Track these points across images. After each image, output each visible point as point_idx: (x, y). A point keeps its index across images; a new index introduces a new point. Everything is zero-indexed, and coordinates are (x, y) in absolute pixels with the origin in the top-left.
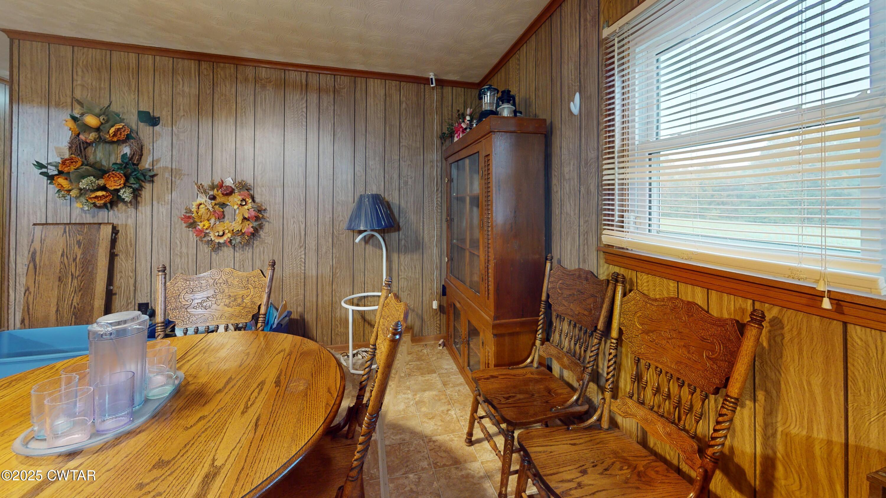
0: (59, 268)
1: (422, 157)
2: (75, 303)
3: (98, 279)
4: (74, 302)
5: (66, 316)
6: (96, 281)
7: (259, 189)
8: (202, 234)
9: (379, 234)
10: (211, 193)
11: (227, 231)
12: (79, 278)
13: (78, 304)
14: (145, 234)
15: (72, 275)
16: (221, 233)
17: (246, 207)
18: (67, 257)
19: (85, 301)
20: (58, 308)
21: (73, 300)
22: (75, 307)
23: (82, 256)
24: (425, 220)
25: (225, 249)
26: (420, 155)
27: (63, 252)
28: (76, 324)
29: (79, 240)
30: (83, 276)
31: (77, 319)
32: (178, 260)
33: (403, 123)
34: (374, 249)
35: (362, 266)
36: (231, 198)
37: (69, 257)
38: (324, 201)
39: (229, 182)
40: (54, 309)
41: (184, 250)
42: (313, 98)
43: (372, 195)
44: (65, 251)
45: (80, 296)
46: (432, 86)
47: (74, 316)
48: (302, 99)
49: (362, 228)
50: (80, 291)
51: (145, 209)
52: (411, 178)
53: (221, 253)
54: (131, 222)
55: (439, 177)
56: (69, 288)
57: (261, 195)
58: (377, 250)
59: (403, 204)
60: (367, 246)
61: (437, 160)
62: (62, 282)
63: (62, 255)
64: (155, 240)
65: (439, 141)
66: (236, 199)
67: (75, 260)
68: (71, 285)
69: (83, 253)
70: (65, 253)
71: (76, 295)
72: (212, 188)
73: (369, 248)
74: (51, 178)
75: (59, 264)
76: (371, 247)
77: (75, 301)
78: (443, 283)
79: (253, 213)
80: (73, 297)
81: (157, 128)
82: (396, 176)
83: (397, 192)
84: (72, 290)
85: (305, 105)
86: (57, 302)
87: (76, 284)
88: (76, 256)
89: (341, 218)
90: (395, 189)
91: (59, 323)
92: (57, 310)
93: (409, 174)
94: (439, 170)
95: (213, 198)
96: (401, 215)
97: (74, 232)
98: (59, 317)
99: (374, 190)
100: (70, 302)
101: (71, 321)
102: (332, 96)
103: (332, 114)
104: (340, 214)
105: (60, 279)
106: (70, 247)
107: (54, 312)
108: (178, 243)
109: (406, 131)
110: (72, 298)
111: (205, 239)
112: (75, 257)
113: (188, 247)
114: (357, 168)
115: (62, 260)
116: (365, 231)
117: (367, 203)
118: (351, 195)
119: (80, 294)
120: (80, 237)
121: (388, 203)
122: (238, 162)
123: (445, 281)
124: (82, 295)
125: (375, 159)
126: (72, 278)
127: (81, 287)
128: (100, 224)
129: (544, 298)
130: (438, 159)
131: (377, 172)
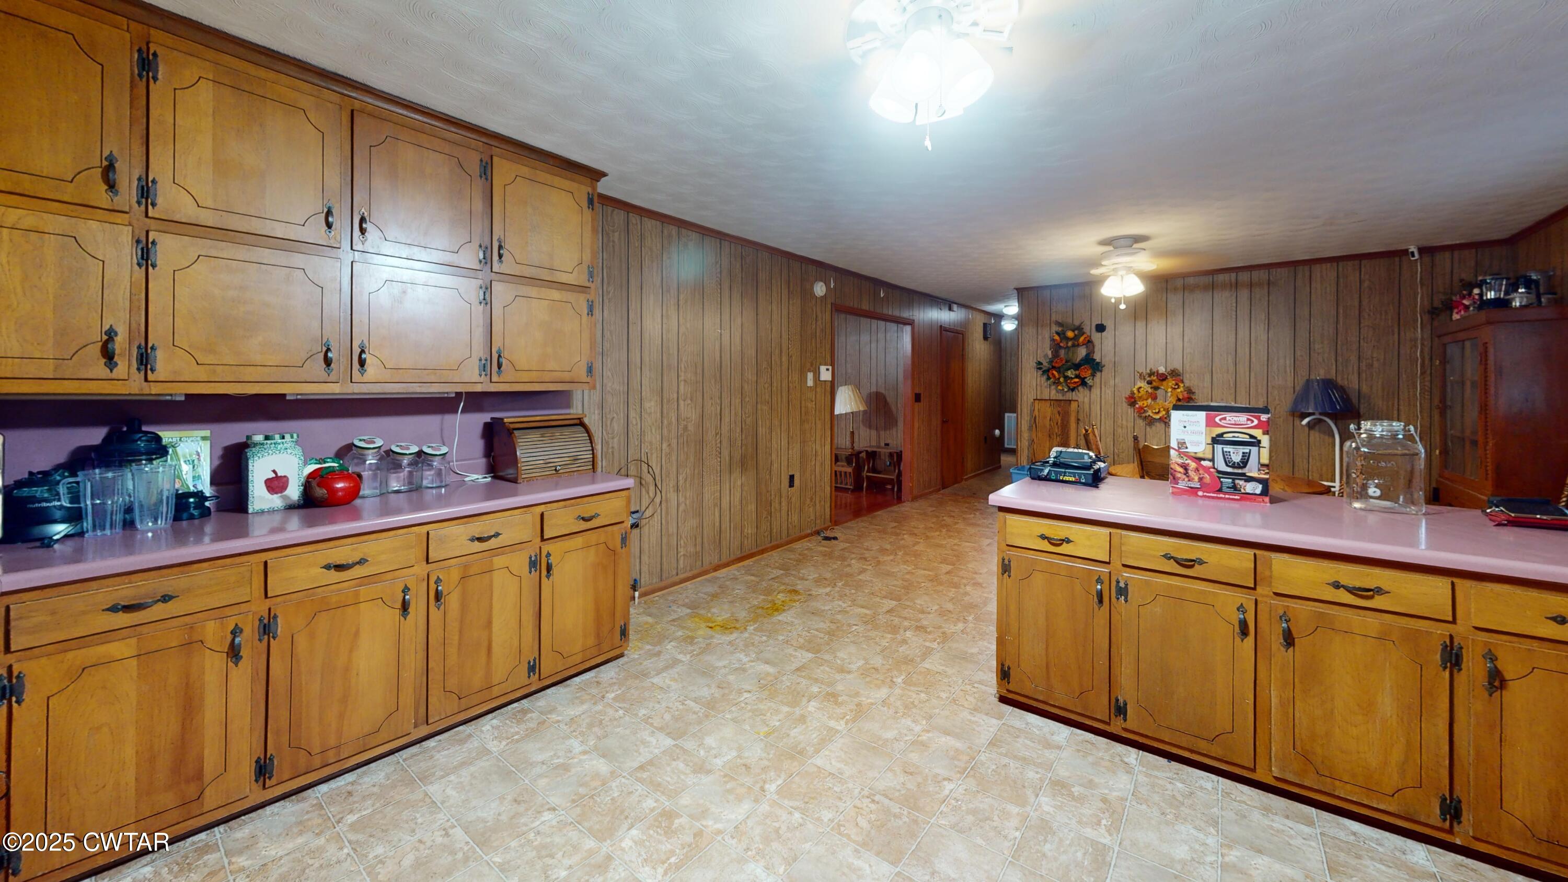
0: (1048, 428)
1: (1396, 336)
3: (1072, 438)
7: (1188, 376)
8: (1141, 410)
9: (1332, 419)
10: (1148, 379)
11: (1162, 409)
12: (1061, 436)
14: (1096, 409)
15: (1056, 434)
16: (1157, 411)
17: (1179, 390)
18: (1052, 422)
23: (1061, 422)
24: (1401, 407)
25: (1158, 424)
26: (1393, 334)
29: (1059, 411)
32: (1120, 430)
33: (1365, 302)
34: (1322, 436)
35: (1305, 453)
36: (1165, 383)
38: (1257, 386)
39: (1162, 370)
41: (1124, 422)
42: (1244, 294)
43: (1323, 380)
46: (1413, 259)
48: (1231, 295)
49: (1311, 411)
51: (1096, 392)
52: (1378, 360)
53: (1154, 428)
54: (1087, 400)
55: (1427, 358)
57: (1190, 380)
58: (1327, 437)
59: (1365, 389)
60: (1312, 432)
61: (1422, 339)
62: (1051, 438)
64: (1103, 413)
65: (1426, 317)
66: (1171, 382)
67: (1057, 424)
69: (1062, 420)
70: (1051, 420)
72: (1150, 375)
73: (1315, 435)
74: (1046, 372)
75: (1048, 426)
76: (1317, 434)
78: (1434, 485)
79: (1186, 395)
81: (1104, 334)
82: (1354, 359)
83: (1356, 375)
85: (1234, 301)
88: (1058, 421)
89: (1277, 402)
90: (1353, 373)
93: (1375, 355)
94: (1427, 350)
95: (1149, 383)
96: (1362, 401)
97: (1055, 405)
99: (1320, 374)
102: (1266, 290)
103: (1266, 303)
104: (1277, 398)
105: (1050, 436)
106: (1054, 415)
109: (1370, 310)
111: (1144, 415)
113: (1127, 421)
114: (1298, 353)
115: (1050, 424)
116: (1313, 414)
117: (1317, 387)
118: (1290, 379)
120: (1059, 409)
121: (1342, 387)
122: (1168, 353)
123: (1437, 481)
125: (1322, 343)
126: (1057, 436)
128: (1070, 401)
130: (1425, 336)
131: (1326, 355)
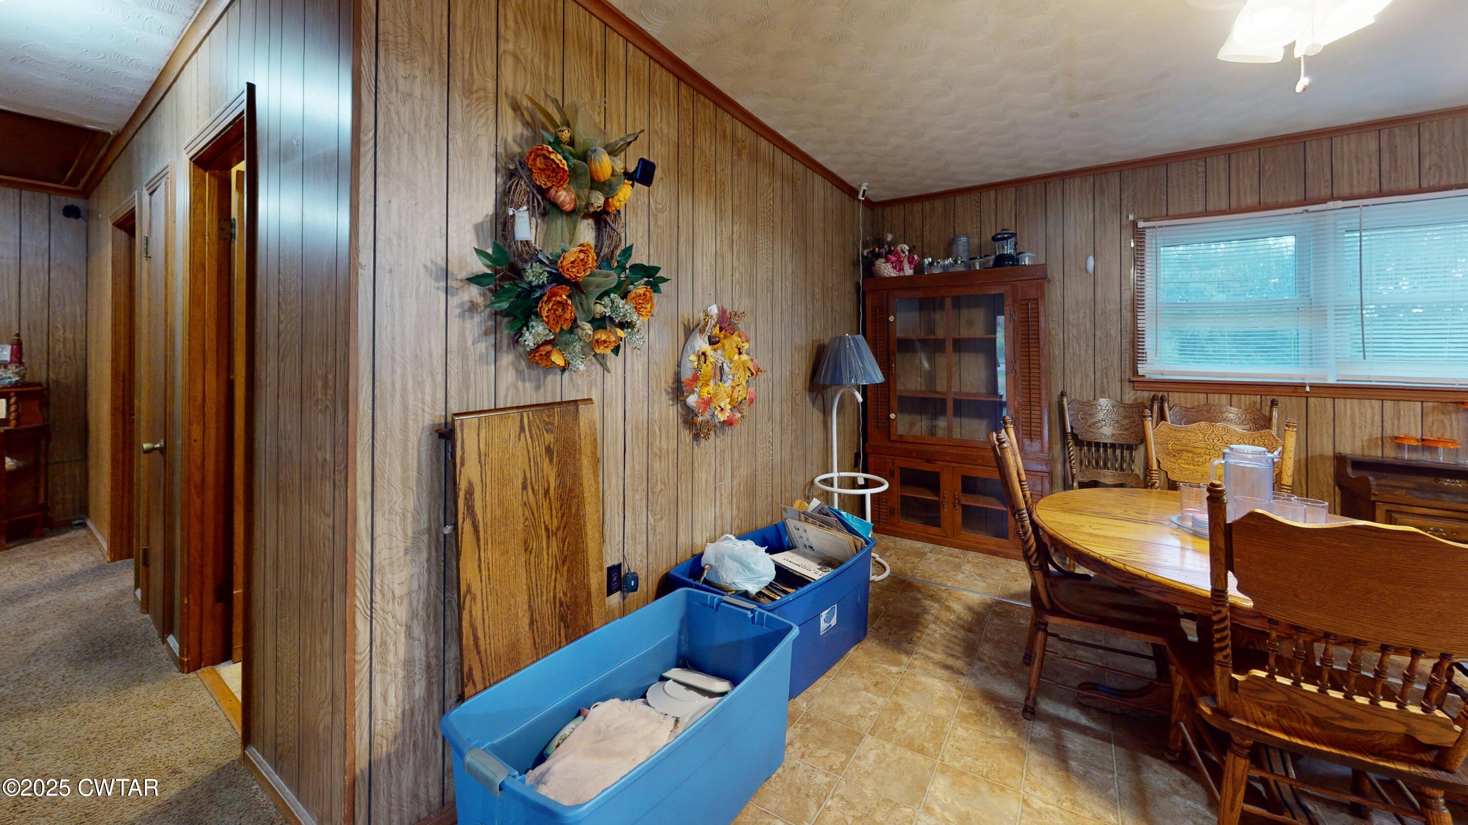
0: (522, 520)
2: (560, 595)
3: (589, 527)
4: (557, 590)
5: (549, 628)
6: (586, 534)
11: (728, 401)
12: (560, 533)
13: (565, 594)
14: (615, 418)
15: (547, 529)
16: (723, 405)
17: (743, 357)
18: (533, 489)
19: (575, 582)
20: (532, 615)
21: (555, 588)
22: (561, 604)
23: (558, 483)
27: (525, 478)
28: (570, 640)
29: (549, 446)
30: (565, 528)
31: (568, 627)
36: (728, 342)
37: (536, 487)
40: (527, 621)
44: (528, 475)
45: (565, 575)
47: (562, 624)
50: (564, 563)
56: (547, 562)
62: (531, 552)
63: (524, 487)
66: (734, 343)
67: (547, 492)
68: (548, 554)
69: (559, 475)
70: (529, 481)
71: (558, 575)
75: (520, 509)
77: (558, 587)
80: (556, 580)
82: (830, 310)
84: (550, 566)
86: (530, 602)
87: (555, 548)
88: (548, 482)
91: (541, 650)
92: (532, 623)
95: (717, 342)
97: (538, 426)
98: (536, 635)
100: (552, 593)
101: (560, 635)
105: (526, 546)
106: (536, 463)
107: (527, 628)
108: (657, 431)
110: (553, 584)
111: (700, 419)
112: (546, 486)
115: (525, 499)
119: (565, 568)
120: (549, 438)
122: (718, 277)
124: (568, 571)
126: (548, 537)
127: (565, 553)
129: (1069, 430)
131: (820, 303)
